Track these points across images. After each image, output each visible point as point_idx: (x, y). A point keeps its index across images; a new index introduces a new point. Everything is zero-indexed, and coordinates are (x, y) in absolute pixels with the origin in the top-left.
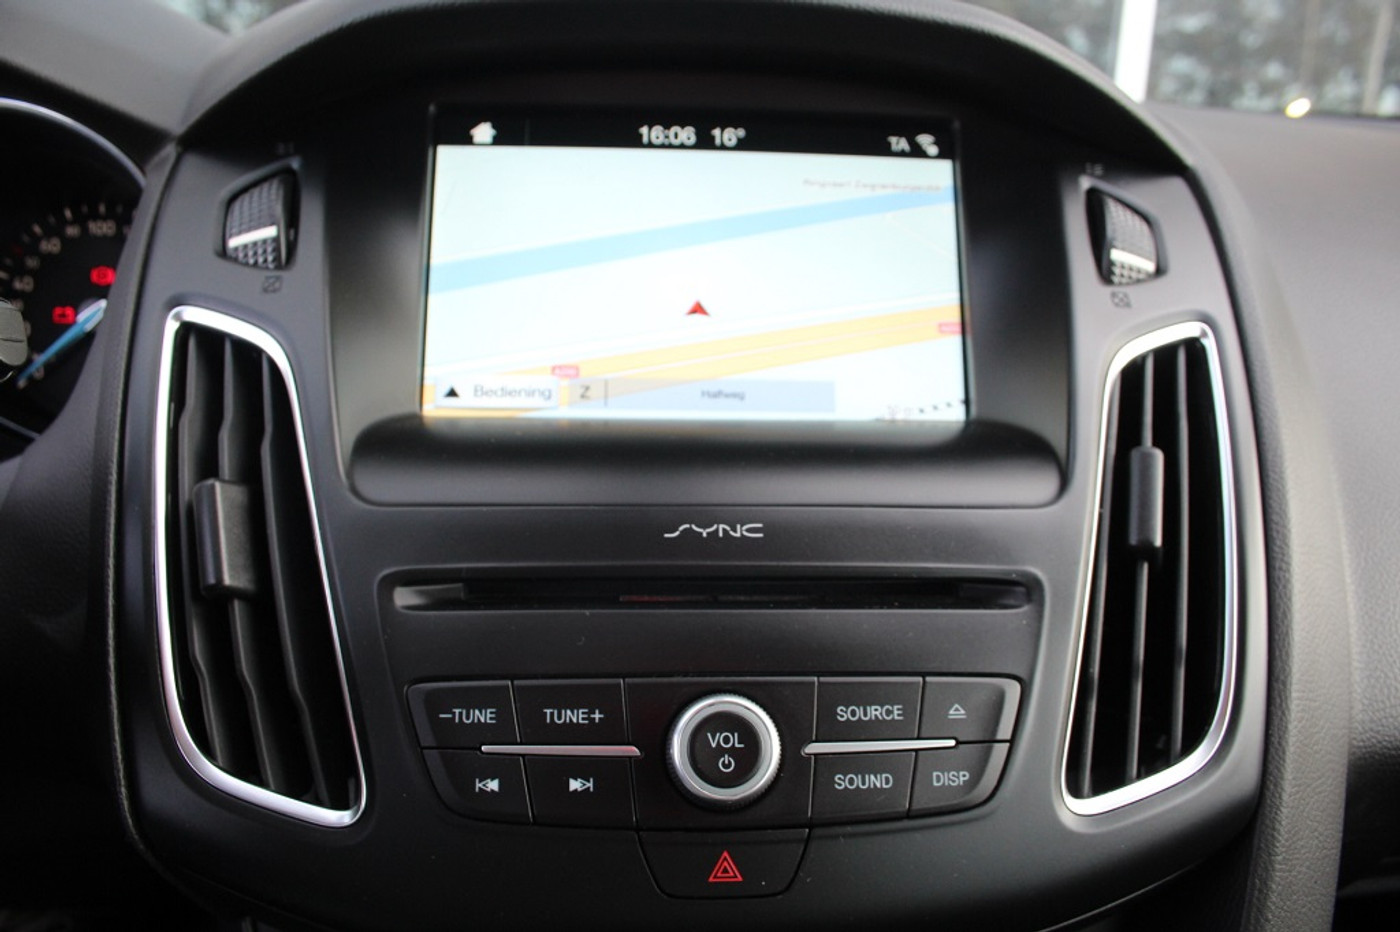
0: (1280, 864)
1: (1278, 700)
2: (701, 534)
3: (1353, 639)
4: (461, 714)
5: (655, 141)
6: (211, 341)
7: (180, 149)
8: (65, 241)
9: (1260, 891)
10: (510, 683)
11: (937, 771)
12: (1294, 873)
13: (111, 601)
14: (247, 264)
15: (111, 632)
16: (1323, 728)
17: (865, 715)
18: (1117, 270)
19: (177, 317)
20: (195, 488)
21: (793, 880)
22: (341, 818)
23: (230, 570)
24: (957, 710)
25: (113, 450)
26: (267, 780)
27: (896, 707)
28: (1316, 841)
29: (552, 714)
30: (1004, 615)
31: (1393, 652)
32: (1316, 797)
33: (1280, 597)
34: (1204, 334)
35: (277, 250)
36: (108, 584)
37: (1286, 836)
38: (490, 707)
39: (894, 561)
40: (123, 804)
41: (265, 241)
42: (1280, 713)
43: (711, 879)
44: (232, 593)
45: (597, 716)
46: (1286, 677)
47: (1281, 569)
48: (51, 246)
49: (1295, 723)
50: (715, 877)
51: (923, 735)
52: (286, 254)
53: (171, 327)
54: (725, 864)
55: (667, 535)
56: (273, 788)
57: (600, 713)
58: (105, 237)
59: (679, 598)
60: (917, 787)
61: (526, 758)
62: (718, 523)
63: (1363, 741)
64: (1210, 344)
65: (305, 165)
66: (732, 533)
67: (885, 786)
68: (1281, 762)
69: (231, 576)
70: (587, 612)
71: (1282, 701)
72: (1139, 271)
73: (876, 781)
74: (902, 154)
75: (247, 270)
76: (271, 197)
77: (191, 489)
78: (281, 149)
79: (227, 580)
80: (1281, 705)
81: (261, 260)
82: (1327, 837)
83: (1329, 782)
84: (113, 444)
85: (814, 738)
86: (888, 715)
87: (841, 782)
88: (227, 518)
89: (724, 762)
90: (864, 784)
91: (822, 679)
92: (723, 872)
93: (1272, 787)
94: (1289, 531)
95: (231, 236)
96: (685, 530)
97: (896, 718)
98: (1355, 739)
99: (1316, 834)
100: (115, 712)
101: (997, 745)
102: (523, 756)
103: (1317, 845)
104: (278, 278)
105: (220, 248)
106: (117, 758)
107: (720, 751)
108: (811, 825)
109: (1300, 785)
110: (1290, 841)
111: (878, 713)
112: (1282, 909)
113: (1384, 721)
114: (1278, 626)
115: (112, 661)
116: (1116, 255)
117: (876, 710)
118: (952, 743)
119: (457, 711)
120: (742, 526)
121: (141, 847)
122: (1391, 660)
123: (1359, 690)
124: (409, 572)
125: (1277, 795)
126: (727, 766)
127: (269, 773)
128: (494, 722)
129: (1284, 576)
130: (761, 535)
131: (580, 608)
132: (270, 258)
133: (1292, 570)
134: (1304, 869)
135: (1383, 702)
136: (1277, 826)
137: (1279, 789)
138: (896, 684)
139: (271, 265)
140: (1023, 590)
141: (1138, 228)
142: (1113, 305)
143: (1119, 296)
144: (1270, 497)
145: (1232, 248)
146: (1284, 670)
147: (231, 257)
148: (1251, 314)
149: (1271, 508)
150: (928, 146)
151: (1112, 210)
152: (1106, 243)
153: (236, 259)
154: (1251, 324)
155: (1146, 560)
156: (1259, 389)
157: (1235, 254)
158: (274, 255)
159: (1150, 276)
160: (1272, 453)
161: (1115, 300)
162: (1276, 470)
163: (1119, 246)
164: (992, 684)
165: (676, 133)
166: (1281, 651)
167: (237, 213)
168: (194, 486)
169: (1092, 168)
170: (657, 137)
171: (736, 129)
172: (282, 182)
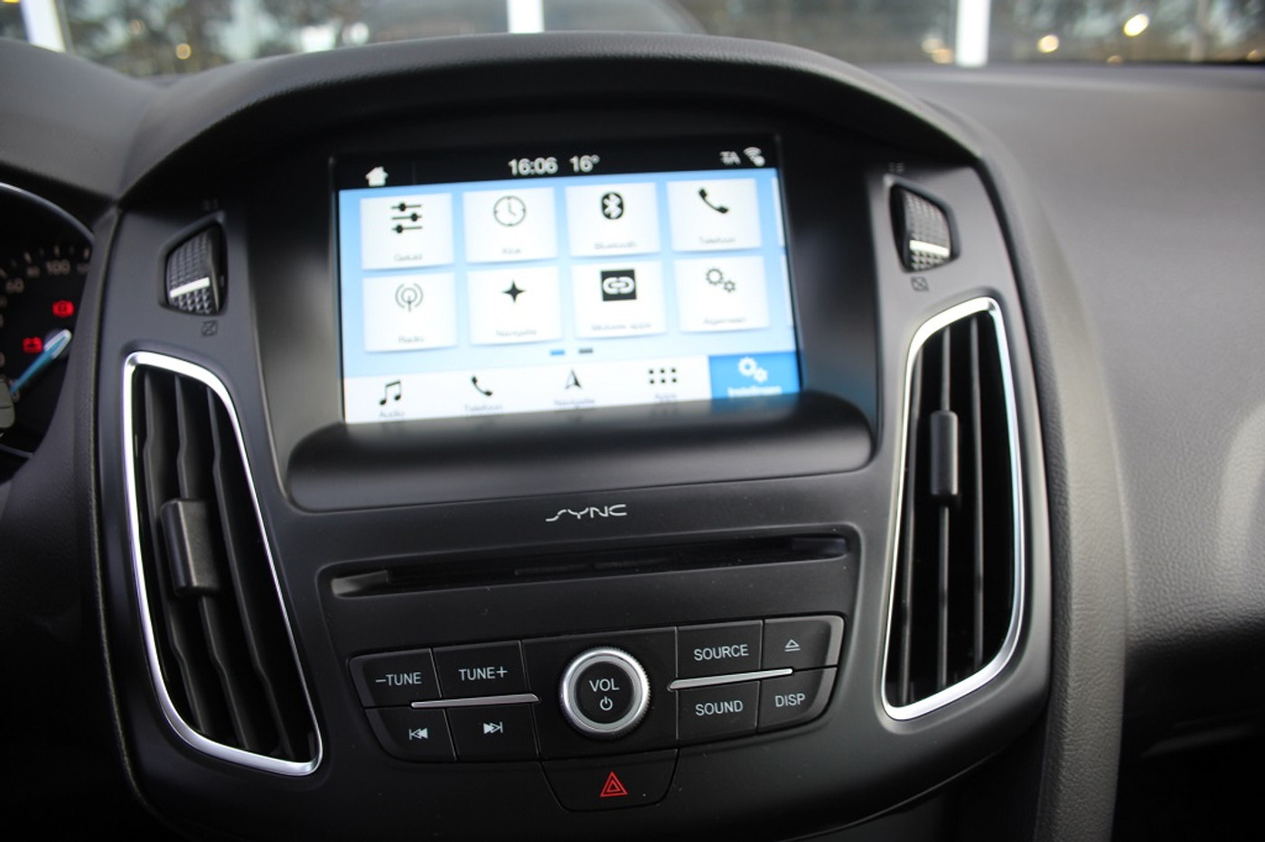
0: (1068, 745)
1: (1061, 613)
2: (576, 516)
3: (1127, 553)
4: (393, 678)
5: (523, 172)
6: (163, 380)
7: (120, 211)
8: (27, 280)
9: (1052, 768)
10: (430, 650)
11: (778, 695)
12: (1080, 751)
13: (101, 606)
14: (187, 312)
15: (104, 632)
16: (1101, 631)
17: (717, 655)
18: (916, 259)
19: (133, 362)
20: (163, 507)
21: (667, 790)
22: (305, 768)
23: (198, 576)
24: (792, 644)
25: (90, 479)
26: (242, 743)
27: (742, 646)
28: (1099, 723)
29: (466, 673)
30: (828, 564)
31: (1161, 561)
32: (1097, 688)
33: (1060, 527)
34: (992, 307)
35: (211, 298)
36: (97, 593)
37: (1072, 722)
38: (416, 671)
39: (735, 526)
40: (127, 770)
41: (200, 291)
42: (1063, 623)
43: (602, 795)
44: (199, 593)
45: (502, 672)
46: (1067, 593)
47: (1060, 503)
48: (16, 286)
49: (1076, 630)
50: (606, 793)
51: (766, 667)
52: (218, 301)
53: (129, 371)
54: (613, 782)
55: (548, 520)
56: (247, 748)
57: (504, 669)
58: (61, 276)
59: (564, 568)
60: (763, 709)
61: (448, 710)
62: (589, 506)
63: (1138, 636)
64: (997, 315)
65: (228, 218)
66: (601, 514)
67: (736, 710)
68: (1065, 663)
69: (198, 580)
70: (488, 588)
71: (1064, 612)
72: (935, 257)
73: (730, 707)
74: (733, 166)
75: (188, 317)
76: (201, 250)
77: (158, 508)
78: (207, 205)
79: (195, 583)
80: (1063, 616)
81: (198, 307)
82: (1108, 718)
83: (1108, 674)
84: (90, 475)
85: (677, 676)
86: (736, 653)
87: (702, 710)
88: (190, 531)
89: (604, 702)
90: (719, 710)
91: (681, 628)
92: (611, 789)
93: (1058, 683)
94: (1066, 471)
95: (171, 288)
96: (563, 514)
97: (743, 655)
98: (1132, 635)
99: (1098, 717)
100: (114, 696)
101: (826, 670)
102: (445, 708)
103: (1099, 727)
104: (214, 323)
105: (164, 299)
107: (601, 694)
108: (679, 746)
109: (1081, 680)
110: (1076, 726)
111: (727, 652)
112: (1071, 780)
113: (1155, 618)
115: (107, 655)
116: (915, 245)
117: (726, 650)
118: (790, 671)
119: (390, 676)
120: (609, 507)
122: (1159, 568)
123: (1134, 596)
124: (343, 565)
125: (1063, 690)
126: (606, 706)
127: (243, 736)
128: (420, 683)
130: (624, 514)
131: (482, 585)
132: (206, 305)
133: (1068, 503)
134: (1089, 747)
135: (1154, 603)
136: (1064, 714)
137: (1065, 685)
138: (741, 627)
139: (207, 312)
140: (842, 541)
141: (933, 219)
142: (913, 290)
143: (919, 281)
144: (1050, 444)
145: (1015, 229)
146: (1065, 588)
147: (173, 306)
148: (1031, 286)
149: (1051, 453)
150: (755, 158)
151: (911, 205)
152: (906, 235)
153: (177, 307)
154: (1031, 295)
155: (946, 505)
156: (1039, 351)
157: (1018, 234)
158: (209, 302)
159: (945, 260)
160: (1050, 406)
161: (916, 285)
162: (1054, 420)
163: (917, 238)
164: (820, 621)
165: (541, 164)
166: (1062, 572)
167: (174, 268)
168: (161, 505)
169: (895, 167)
170: (525, 169)
171: (591, 156)
172: (210, 235)
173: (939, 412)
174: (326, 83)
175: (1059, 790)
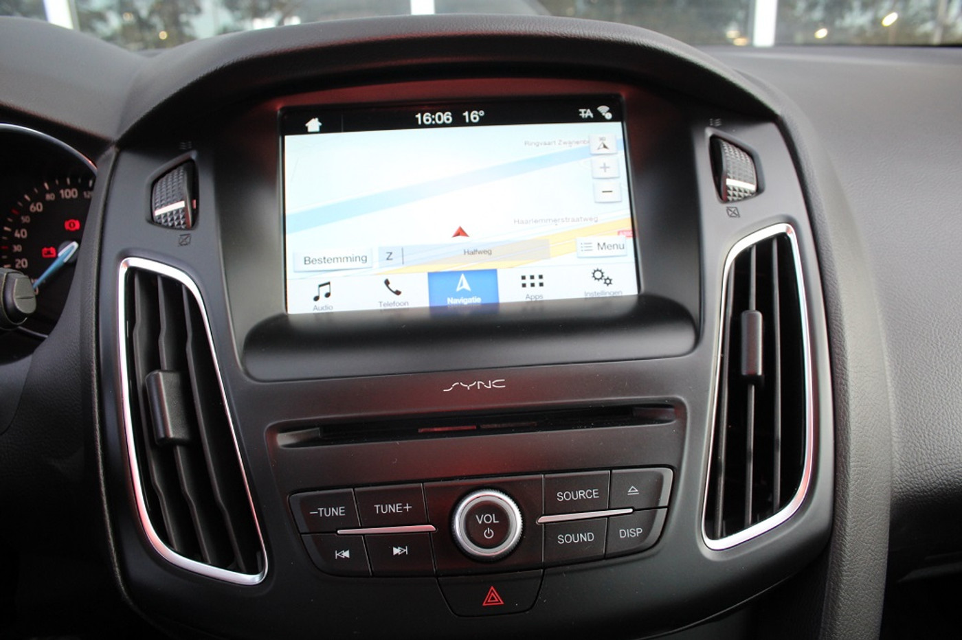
0: (846, 572)
1: (841, 468)
2: (467, 388)
3: (893, 423)
4: (323, 511)
5: (426, 123)
6: (148, 278)
7: (117, 150)
8: (46, 203)
9: (834, 589)
10: (352, 490)
11: (622, 529)
12: (855, 577)
13: (99, 452)
14: (167, 227)
15: (101, 471)
16: (872, 483)
17: (575, 497)
18: (731, 192)
19: (127, 263)
21: (535, 601)
22: (254, 579)
23: (173, 428)
24: (633, 489)
26: (206, 559)
27: (594, 490)
28: (870, 556)
29: (379, 508)
30: (661, 427)
31: (919, 430)
32: (869, 528)
34: (789, 231)
35: (186, 216)
36: (96, 441)
37: (849, 554)
38: (341, 506)
39: (589, 397)
40: (117, 578)
41: (177, 211)
43: (484, 604)
44: (175, 443)
45: (407, 507)
47: (841, 383)
48: (37, 208)
49: (853, 482)
50: (487, 603)
51: (612, 507)
52: (193, 217)
53: (123, 271)
54: (493, 594)
55: (445, 390)
56: (210, 563)
57: (409, 506)
58: (72, 200)
60: (609, 540)
61: (366, 537)
62: (476, 380)
63: (901, 488)
64: (793, 237)
65: (200, 156)
66: (486, 387)
67: (589, 540)
69: (174, 432)
70: (398, 442)
71: (844, 469)
72: (745, 191)
73: (583, 537)
74: (588, 120)
75: (168, 231)
76: (179, 180)
77: (144, 377)
78: (183, 146)
79: (172, 435)
80: (843, 471)
81: (176, 223)
82: (877, 552)
83: (878, 517)
84: (92, 351)
85: (543, 513)
86: (589, 496)
87: (562, 540)
88: (168, 395)
89: (487, 532)
90: (576, 540)
91: (547, 476)
92: (491, 599)
93: (839, 524)
95: (156, 209)
96: (457, 385)
97: (595, 497)
98: (895, 487)
99: (870, 551)
101: (659, 510)
102: (363, 535)
103: (870, 558)
104: (188, 235)
105: (149, 218)
106: (112, 550)
107: (484, 526)
108: (544, 567)
109: (857, 521)
110: (852, 557)
111: (583, 495)
112: (848, 599)
113: (914, 474)
114: (841, 421)
115: (103, 490)
116: (730, 183)
117: (581, 493)
118: (631, 510)
119: (321, 509)
120: (492, 381)
121: (131, 603)
122: (918, 435)
123: (898, 456)
124: (286, 423)
125: (843, 529)
126: (489, 535)
127: (207, 554)
128: (344, 514)
129: (844, 388)
130: (504, 386)
131: (393, 440)
132: (182, 222)
134: (862, 574)
135: (913, 463)
136: (843, 548)
137: (844, 525)
138: (593, 476)
139: (183, 228)
140: (672, 410)
141: (744, 162)
142: (728, 217)
143: (733, 210)
144: (834, 337)
145: (808, 170)
146: (845, 449)
147: (157, 222)
148: (820, 215)
149: (835, 344)
150: (606, 113)
151: (726, 151)
152: (723, 175)
153: (160, 223)
154: (820, 222)
155: (753, 384)
156: (825, 265)
157: (809, 174)
158: (184, 219)
159: (752, 194)
160: (834, 307)
161: (730, 213)
162: (837, 318)
163: (731, 176)
164: (653, 472)
165: (440, 117)
166: (842, 437)
167: (158, 193)
168: (146, 375)
169: (714, 123)
170: (428, 120)
171: (478, 111)
172: (186, 169)
173: (748, 311)
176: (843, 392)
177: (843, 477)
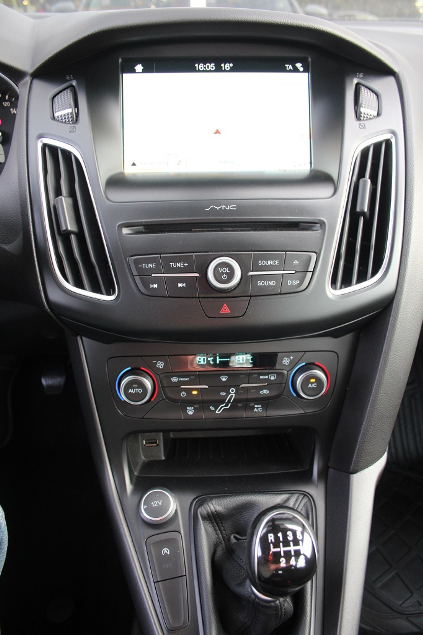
1: (404, 261)
2: (217, 208)
4: (145, 265)
5: (201, 70)
6: (53, 150)
7: (31, 78)
10: (159, 256)
11: (289, 280)
12: (405, 316)
14: (63, 122)
16: (420, 271)
17: (267, 263)
18: (362, 115)
19: (41, 141)
21: (245, 312)
22: (112, 298)
23: (69, 224)
24: (296, 262)
25: (26, 188)
26: (86, 288)
27: (277, 261)
29: (172, 264)
30: (312, 233)
32: (415, 293)
33: (408, 228)
34: (392, 137)
37: (403, 304)
38: (154, 263)
39: (277, 216)
40: (42, 298)
41: (68, 114)
44: (71, 232)
45: (186, 265)
46: (407, 254)
47: (409, 219)
49: (409, 269)
50: (222, 311)
51: (285, 269)
52: (75, 118)
53: (40, 145)
55: (206, 209)
56: (88, 290)
57: (187, 264)
59: (211, 229)
60: (283, 285)
61: (165, 278)
62: (222, 205)
64: (393, 141)
65: (78, 83)
66: (227, 208)
67: (273, 285)
68: (403, 281)
69: (71, 227)
70: (182, 234)
72: (371, 115)
73: (270, 283)
74: (290, 71)
75: (63, 125)
76: (67, 96)
77: (54, 201)
78: (68, 78)
79: (69, 228)
80: (404, 263)
81: (67, 120)
82: (418, 305)
84: (26, 186)
85: (252, 270)
86: (274, 263)
87: (260, 283)
88: (67, 208)
89: (224, 276)
90: (267, 284)
91: (254, 253)
92: (224, 310)
93: (399, 289)
94: (413, 206)
95: (56, 112)
96: (212, 208)
97: (277, 264)
99: (415, 304)
100: (37, 270)
101: (308, 273)
102: (164, 277)
103: (415, 308)
104: (74, 127)
105: (52, 117)
106: (40, 284)
107: (223, 273)
108: (251, 297)
109: (409, 289)
110: (405, 306)
111: (271, 263)
112: (401, 326)
114: (406, 237)
115: (35, 255)
116: (362, 110)
117: (271, 262)
118: (294, 272)
119: (144, 264)
120: (229, 206)
121: (49, 311)
124: (127, 223)
126: (224, 278)
128: (155, 267)
129: (409, 221)
130: (235, 209)
131: (180, 233)
132: (70, 120)
137: (402, 289)
138: (277, 254)
139: (71, 123)
140: (319, 225)
141: (372, 98)
142: (359, 128)
143: (362, 125)
144: (408, 195)
145: (407, 105)
146: (407, 252)
147: (56, 120)
148: (410, 130)
149: (408, 198)
150: (300, 68)
151: (363, 92)
152: (359, 105)
153: (58, 120)
154: (410, 134)
155: (362, 216)
156: (408, 157)
157: (408, 107)
158: (72, 118)
159: (375, 117)
160: (410, 180)
161: (361, 126)
162: (411, 186)
163: (364, 106)
164: (307, 254)
165: (208, 66)
166: (406, 246)
167: (56, 103)
168: (55, 199)
169: (359, 75)
170: (201, 68)
171: (230, 64)
172: (71, 91)
173: (364, 179)
174: (121, 26)
175: (395, 329)
176: (409, 223)
177: (404, 265)
